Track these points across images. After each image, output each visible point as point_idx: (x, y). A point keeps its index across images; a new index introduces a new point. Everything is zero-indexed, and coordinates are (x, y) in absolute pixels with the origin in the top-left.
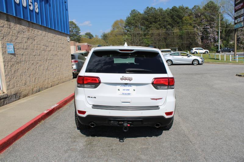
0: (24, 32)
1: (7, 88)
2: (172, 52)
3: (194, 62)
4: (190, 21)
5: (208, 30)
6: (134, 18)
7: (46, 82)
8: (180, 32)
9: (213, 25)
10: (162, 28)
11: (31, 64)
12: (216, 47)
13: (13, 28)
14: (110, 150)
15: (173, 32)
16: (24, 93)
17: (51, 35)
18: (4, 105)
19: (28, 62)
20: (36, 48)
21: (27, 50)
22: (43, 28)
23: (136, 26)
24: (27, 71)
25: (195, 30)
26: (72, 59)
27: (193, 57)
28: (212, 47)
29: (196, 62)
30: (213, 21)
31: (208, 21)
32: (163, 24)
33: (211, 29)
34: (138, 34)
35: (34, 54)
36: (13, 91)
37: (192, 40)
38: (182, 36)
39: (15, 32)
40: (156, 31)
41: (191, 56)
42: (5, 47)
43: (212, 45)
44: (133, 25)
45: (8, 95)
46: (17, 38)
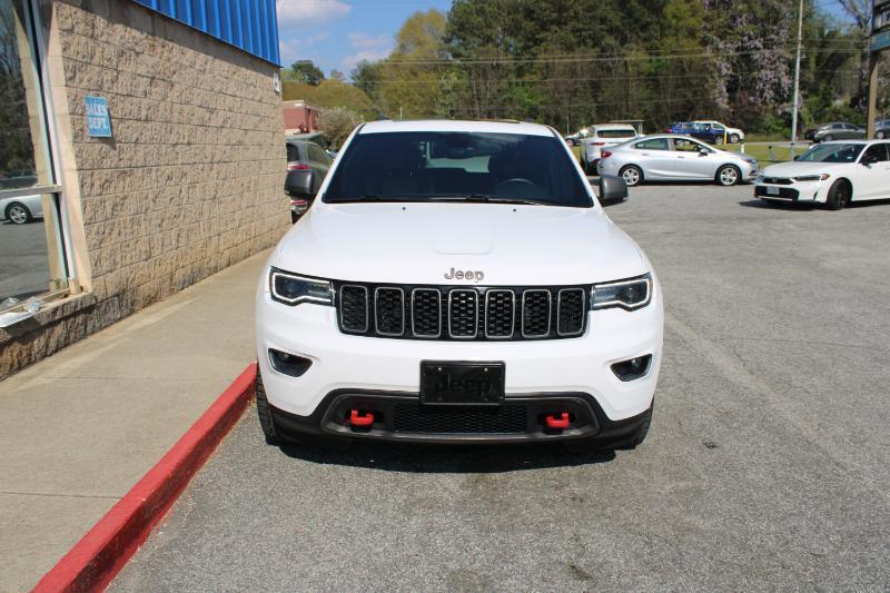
0: (137, 54)
1: (93, 271)
2: (641, 137)
3: (722, 176)
4: (692, 22)
5: (756, 55)
6: (482, 8)
7: (213, 247)
8: (651, 61)
9: (773, 36)
10: (585, 44)
11: (165, 177)
12: (782, 121)
13: (104, 38)
14: (569, 501)
15: (626, 62)
16: (146, 289)
17: (222, 67)
18: (85, 336)
19: (153, 172)
20: (176, 114)
21: (149, 125)
22: (197, 40)
23: (488, 40)
24: (152, 203)
25: (708, 53)
26: (289, 160)
27: (719, 157)
28: (768, 119)
29: (728, 176)
30: (775, 23)
31: (755, 21)
32: (591, 32)
33: (767, 53)
34: (493, 68)
35: (173, 138)
36: (111, 284)
37: (695, 93)
38: (656, 75)
39: (110, 51)
40: (561, 58)
41: (710, 151)
42: (80, 112)
43: (766, 111)
44: (478, 33)
45: (96, 298)
46: (117, 77)
